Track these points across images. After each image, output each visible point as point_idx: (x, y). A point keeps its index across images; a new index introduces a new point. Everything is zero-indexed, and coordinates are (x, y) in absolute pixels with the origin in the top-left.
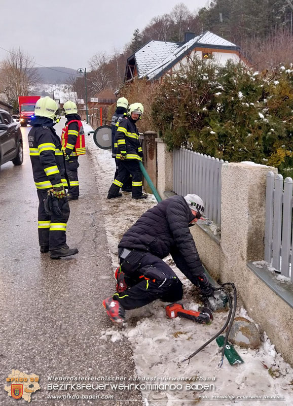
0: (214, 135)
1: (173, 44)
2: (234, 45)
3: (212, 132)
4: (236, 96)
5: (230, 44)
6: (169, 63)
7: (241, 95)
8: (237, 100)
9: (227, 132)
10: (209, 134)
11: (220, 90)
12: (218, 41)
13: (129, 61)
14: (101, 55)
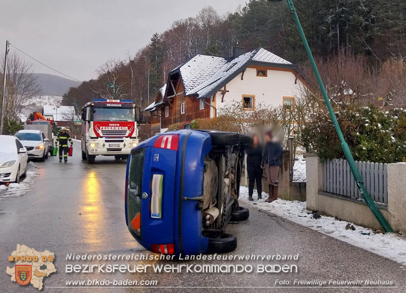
0: (365, 150)
1: (221, 59)
2: (290, 63)
3: (364, 148)
4: (377, 126)
5: (285, 62)
6: (221, 80)
7: (379, 125)
8: (378, 129)
9: (373, 148)
10: (362, 149)
11: (367, 122)
12: (273, 59)
13: (171, 76)
14: (113, 63)
